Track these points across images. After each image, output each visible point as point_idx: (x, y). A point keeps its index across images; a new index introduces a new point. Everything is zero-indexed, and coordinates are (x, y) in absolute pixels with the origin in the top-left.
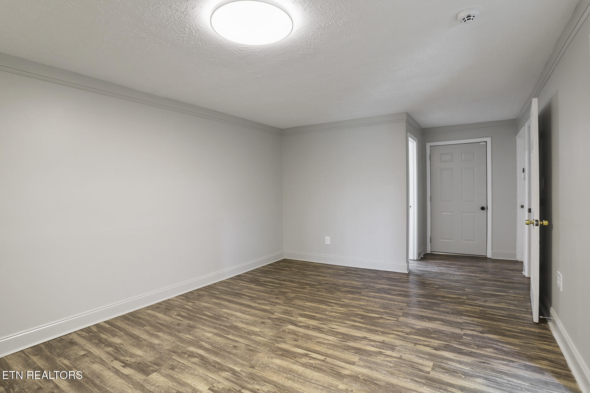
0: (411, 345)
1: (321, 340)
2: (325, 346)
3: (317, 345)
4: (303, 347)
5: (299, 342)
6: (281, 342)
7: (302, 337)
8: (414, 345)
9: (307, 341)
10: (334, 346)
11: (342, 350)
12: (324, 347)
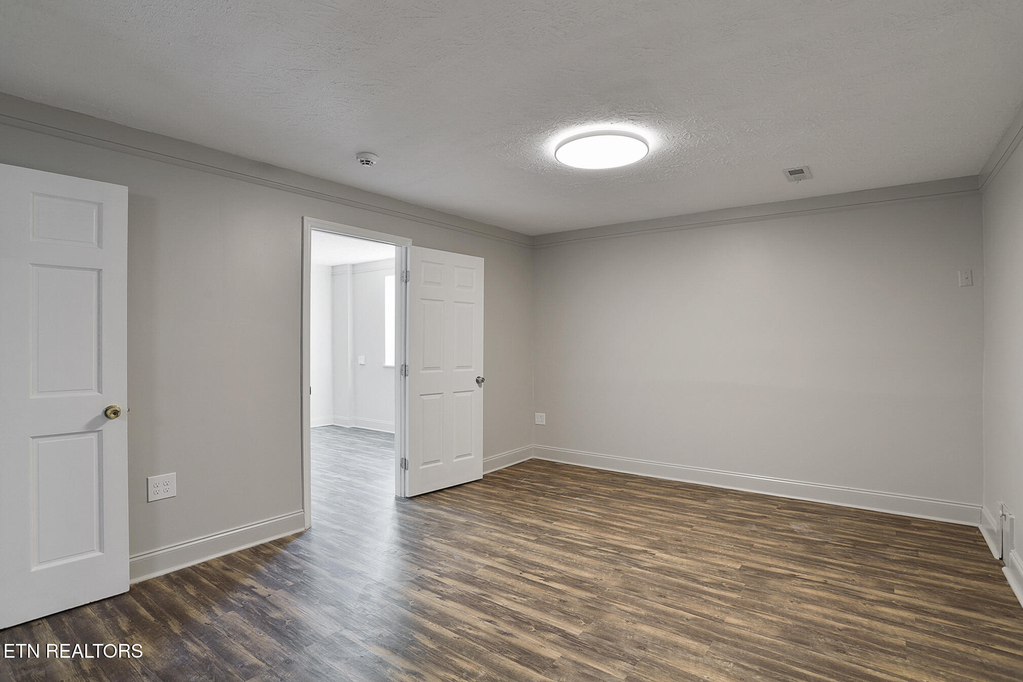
1: (518, 599)
2: (516, 590)
3: (528, 593)
4: (550, 590)
5: (557, 598)
6: (588, 601)
7: (552, 607)
9: (544, 599)
10: (502, 588)
11: (493, 582)
12: (518, 589)
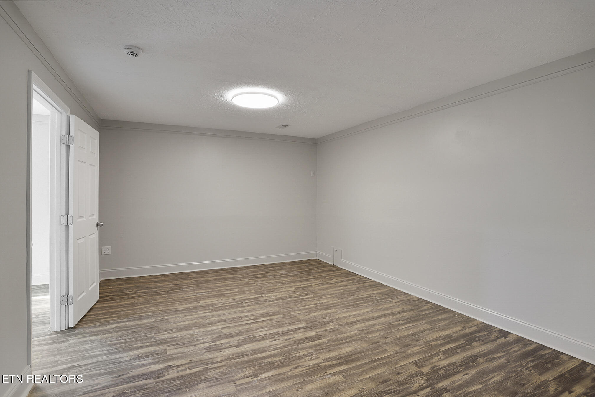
0: (194, 359)
8: (191, 360)
